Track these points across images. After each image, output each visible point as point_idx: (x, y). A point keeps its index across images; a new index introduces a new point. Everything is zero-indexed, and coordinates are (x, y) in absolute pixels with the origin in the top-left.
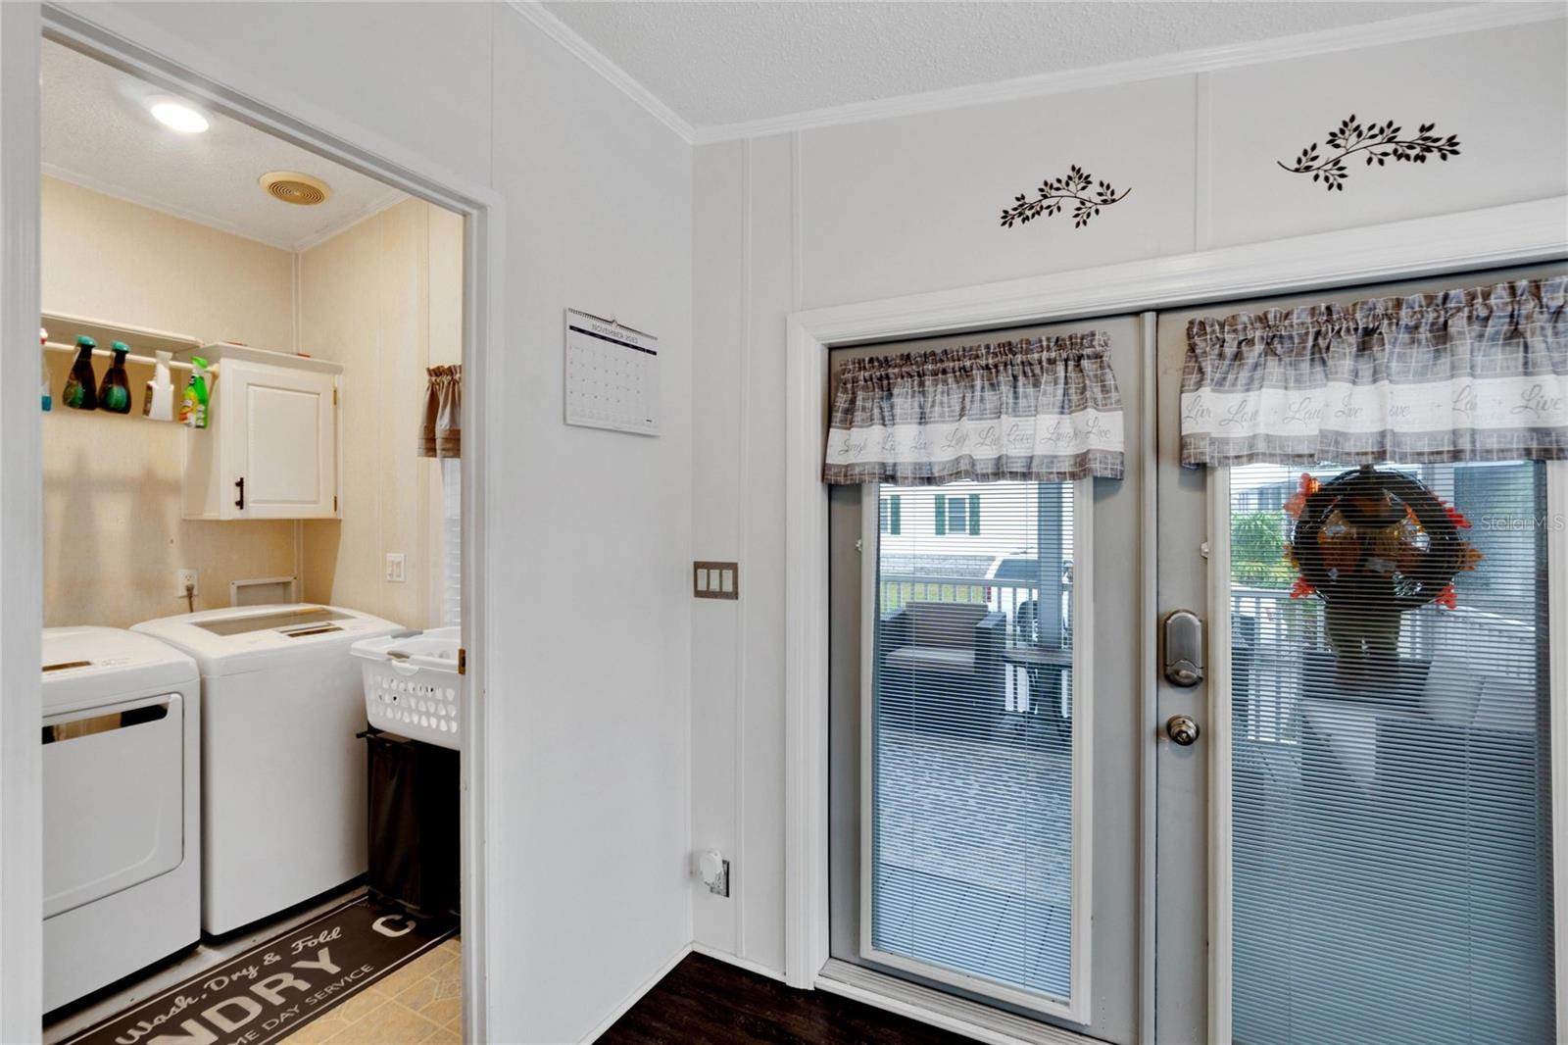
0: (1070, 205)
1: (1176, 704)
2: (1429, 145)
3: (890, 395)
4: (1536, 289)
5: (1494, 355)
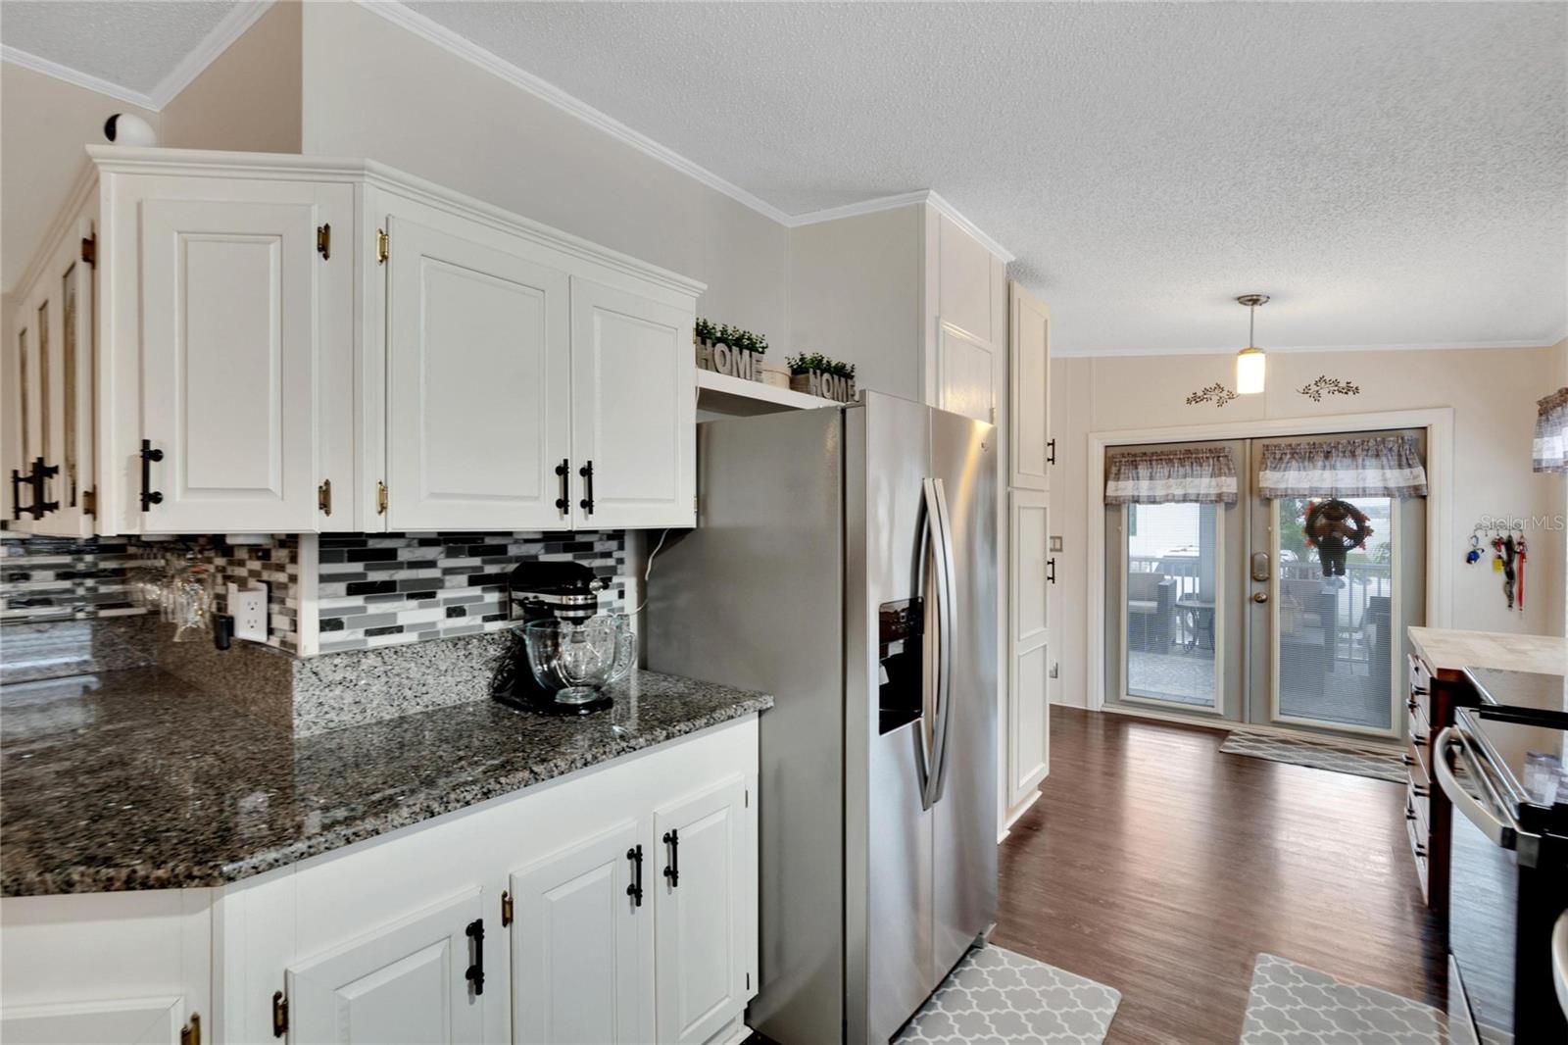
0: (1215, 398)
1: (1258, 588)
2: (1349, 389)
3: (1136, 468)
4: (1383, 441)
5: (1371, 462)
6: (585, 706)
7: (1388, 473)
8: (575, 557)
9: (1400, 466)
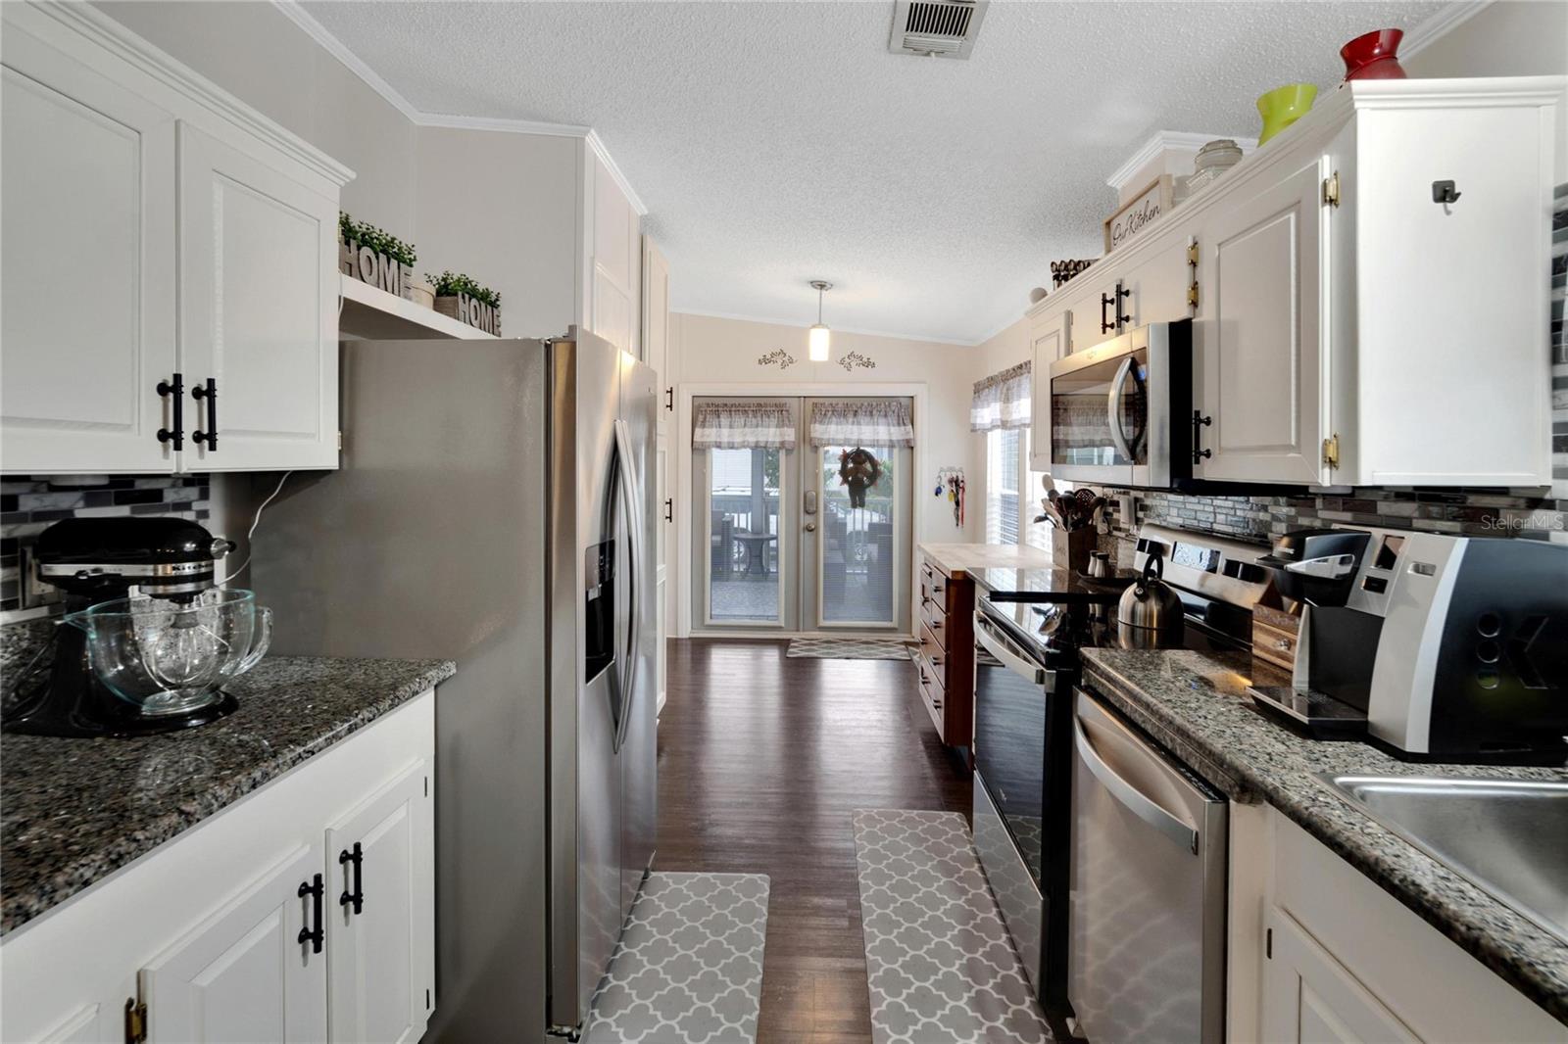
0: (780, 362)
1: (808, 520)
2: (869, 364)
3: (719, 417)
5: (882, 420)
6: (195, 714)
7: (893, 429)
8: (133, 511)
9: (899, 424)
